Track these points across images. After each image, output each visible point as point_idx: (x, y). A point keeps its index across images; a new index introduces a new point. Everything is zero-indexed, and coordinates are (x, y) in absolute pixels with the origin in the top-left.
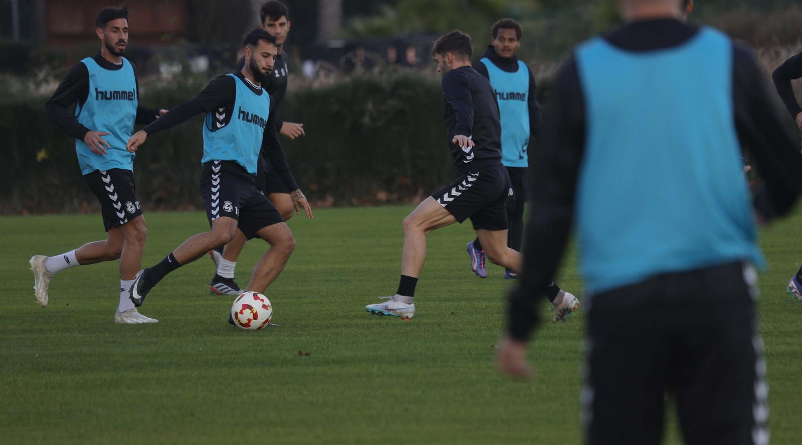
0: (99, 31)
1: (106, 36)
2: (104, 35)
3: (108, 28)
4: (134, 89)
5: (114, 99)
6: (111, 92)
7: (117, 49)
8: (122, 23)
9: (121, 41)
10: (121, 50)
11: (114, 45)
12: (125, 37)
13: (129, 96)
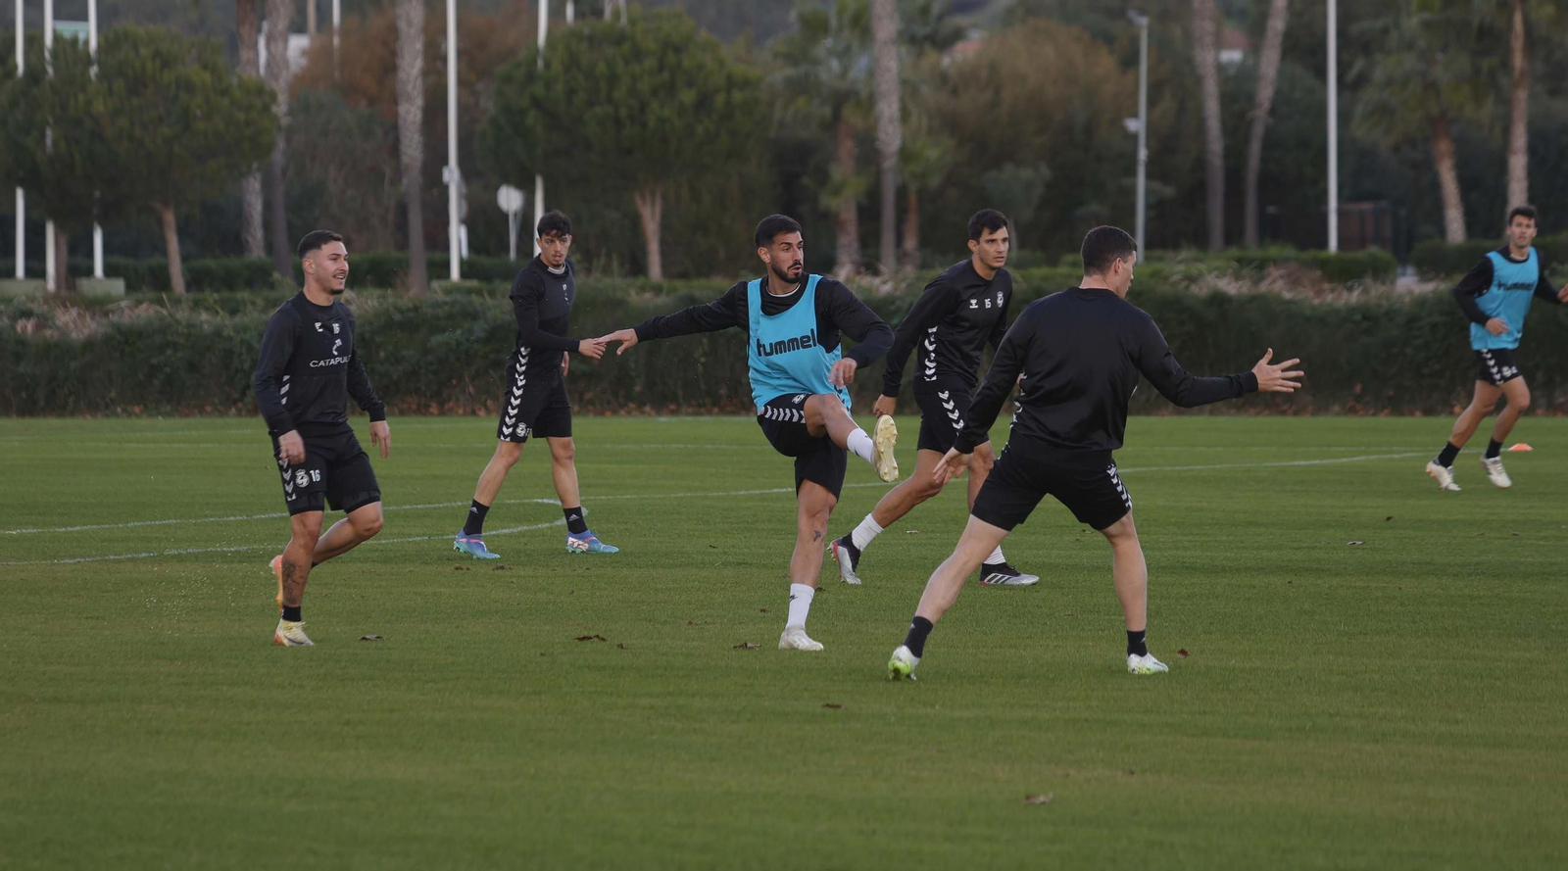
0: (763, 252)
1: (773, 258)
2: (771, 256)
3: (775, 246)
4: (812, 330)
5: (777, 353)
6: (771, 344)
7: (791, 274)
8: (796, 237)
9: (797, 262)
10: (797, 274)
11: (785, 269)
12: (800, 255)
13: (802, 342)
